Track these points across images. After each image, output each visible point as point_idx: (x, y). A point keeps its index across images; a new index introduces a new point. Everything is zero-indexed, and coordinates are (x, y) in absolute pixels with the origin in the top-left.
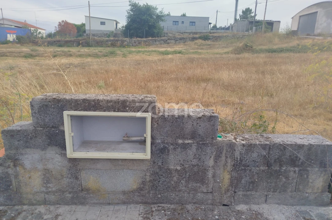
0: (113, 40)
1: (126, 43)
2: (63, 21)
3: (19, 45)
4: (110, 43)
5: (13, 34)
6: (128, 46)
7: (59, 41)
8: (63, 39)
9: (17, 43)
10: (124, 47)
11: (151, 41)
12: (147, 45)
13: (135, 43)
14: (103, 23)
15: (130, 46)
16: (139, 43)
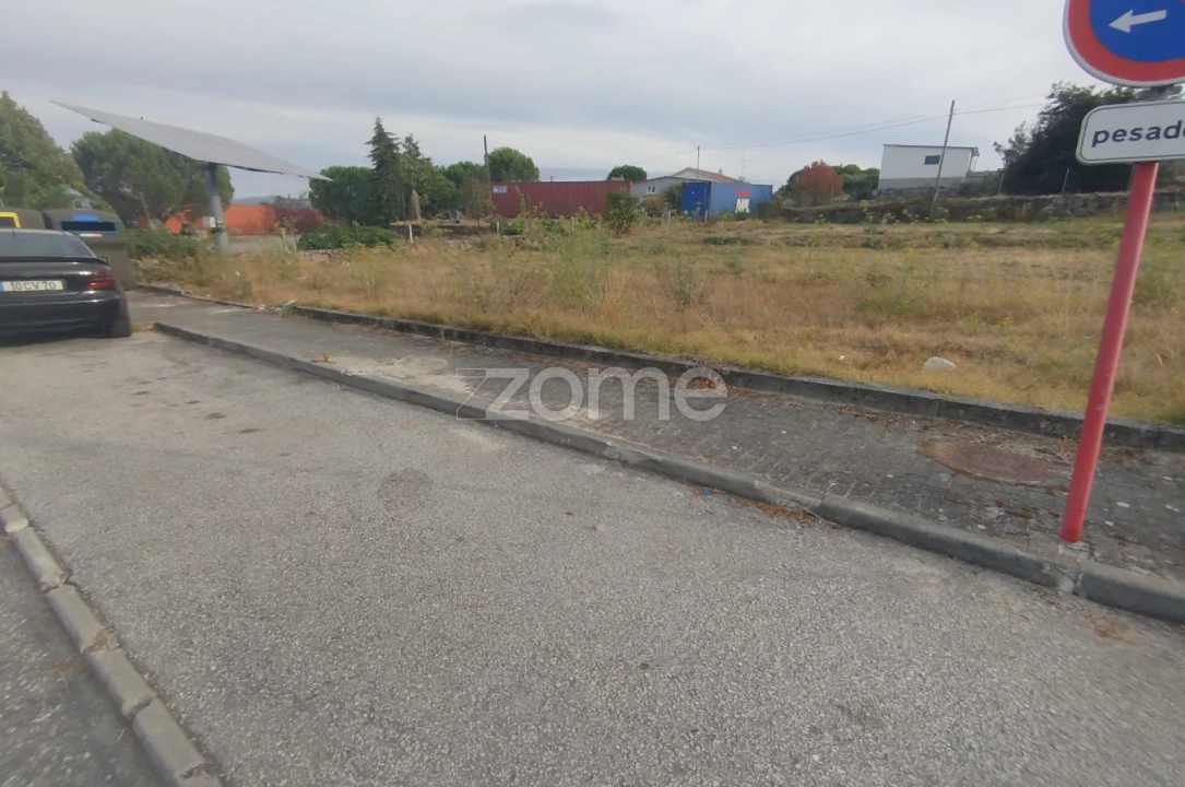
0: (1003, 203)
1: (1051, 207)
4: (992, 209)
5: (745, 198)
6: (1060, 215)
9: (755, 217)
10: (1044, 219)
13: (1085, 205)
15: (1067, 215)
16: (1100, 207)
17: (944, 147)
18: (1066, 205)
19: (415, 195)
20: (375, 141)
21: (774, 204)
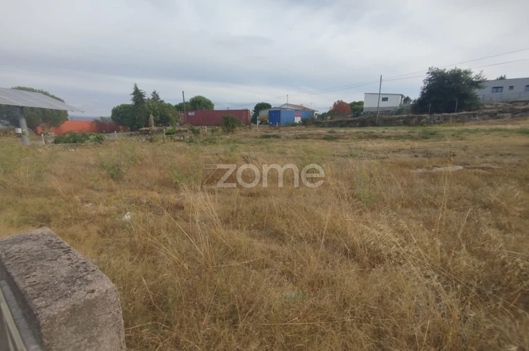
0: (406, 118)
1: (425, 120)
2: (338, 101)
3: (304, 127)
4: (402, 120)
5: (299, 116)
6: (428, 123)
7: (340, 122)
9: (303, 125)
10: (422, 125)
11: (466, 116)
12: (458, 122)
13: (439, 119)
14: (385, 99)
15: (431, 123)
16: (446, 119)
17: (379, 94)
18: (431, 119)
19: (152, 117)
20: (134, 94)
21: (310, 119)
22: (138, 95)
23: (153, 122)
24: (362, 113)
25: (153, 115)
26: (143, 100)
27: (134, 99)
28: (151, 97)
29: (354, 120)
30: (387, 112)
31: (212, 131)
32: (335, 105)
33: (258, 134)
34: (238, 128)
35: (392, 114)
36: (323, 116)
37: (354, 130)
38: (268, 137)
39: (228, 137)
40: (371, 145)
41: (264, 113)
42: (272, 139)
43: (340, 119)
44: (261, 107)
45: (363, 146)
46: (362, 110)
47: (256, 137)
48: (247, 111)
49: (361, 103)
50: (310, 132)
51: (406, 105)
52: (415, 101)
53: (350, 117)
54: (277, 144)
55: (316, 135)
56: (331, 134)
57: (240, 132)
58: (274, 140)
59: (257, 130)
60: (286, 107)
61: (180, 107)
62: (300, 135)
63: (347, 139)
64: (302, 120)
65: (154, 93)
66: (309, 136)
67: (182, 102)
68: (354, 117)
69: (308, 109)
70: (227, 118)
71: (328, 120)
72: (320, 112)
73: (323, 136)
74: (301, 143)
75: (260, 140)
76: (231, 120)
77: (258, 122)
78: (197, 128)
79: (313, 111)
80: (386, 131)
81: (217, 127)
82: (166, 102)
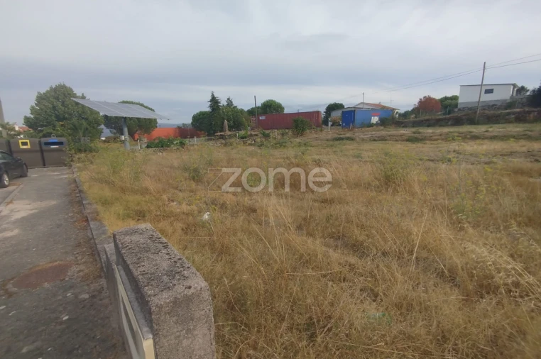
0: (519, 113)
2: (425, 97)
3: (382, 128)
4: (513, 116)
5: (377, 116)
7: (428, 120)
8: (433, 117)
14: (489, 91)
17: (481, 85)
19: (226, 122)
20: (210, 101)
21: (390, 119)
22: (214, 101)
23: (227, 127)
24: (456, 110)
25: (228, 121)
26: (218, 107)
27: (211, 106)
28: (225, 104)
29: (445, 119)
30: (492, 106)
31: (283, 134)
32: (421, 102)
33: (329, 137)
34: (308, 131)
35: (499, 109)
36: (406, 114)
37: (446, 130)
38: (342, 139)
39: (298, 140)
40: (470, 147)
41: (337, 114)
42: (344, 141)
43: (427, 117)
44: (332, 108)
45: (457, 148)
46: (456, 106)
47: (327, 140)
48: (318, 113)
49: (455, 98)
50: (389, 133)
51: (519, 96)
52: (534, 91)
53: (439, 115)
54: (351, 147)
55: (397, 136)
56: (416, 135)
57: (310, 135)
58: (348, 142)
59: (329, 132)
60: (361, 106)
61: (252, 112)
62: (378, 137)
63: (437, 140)
64: (380, 119)
65: (229, 99)
66: (388, 138)
67: (254, 106)
68: (444, 114)
69: (388, 108)
70: (296, 121)
71: (411, 119)
72: (402, 111)
73: (407, 138)
74: (379, 145)
75: (331, 143)
76: (301, 123)
77: (330, 124)
78: (267, 132)
79: (394, 109)
80: (490, 130)
81: (287, 131)
82: (239, 107)
